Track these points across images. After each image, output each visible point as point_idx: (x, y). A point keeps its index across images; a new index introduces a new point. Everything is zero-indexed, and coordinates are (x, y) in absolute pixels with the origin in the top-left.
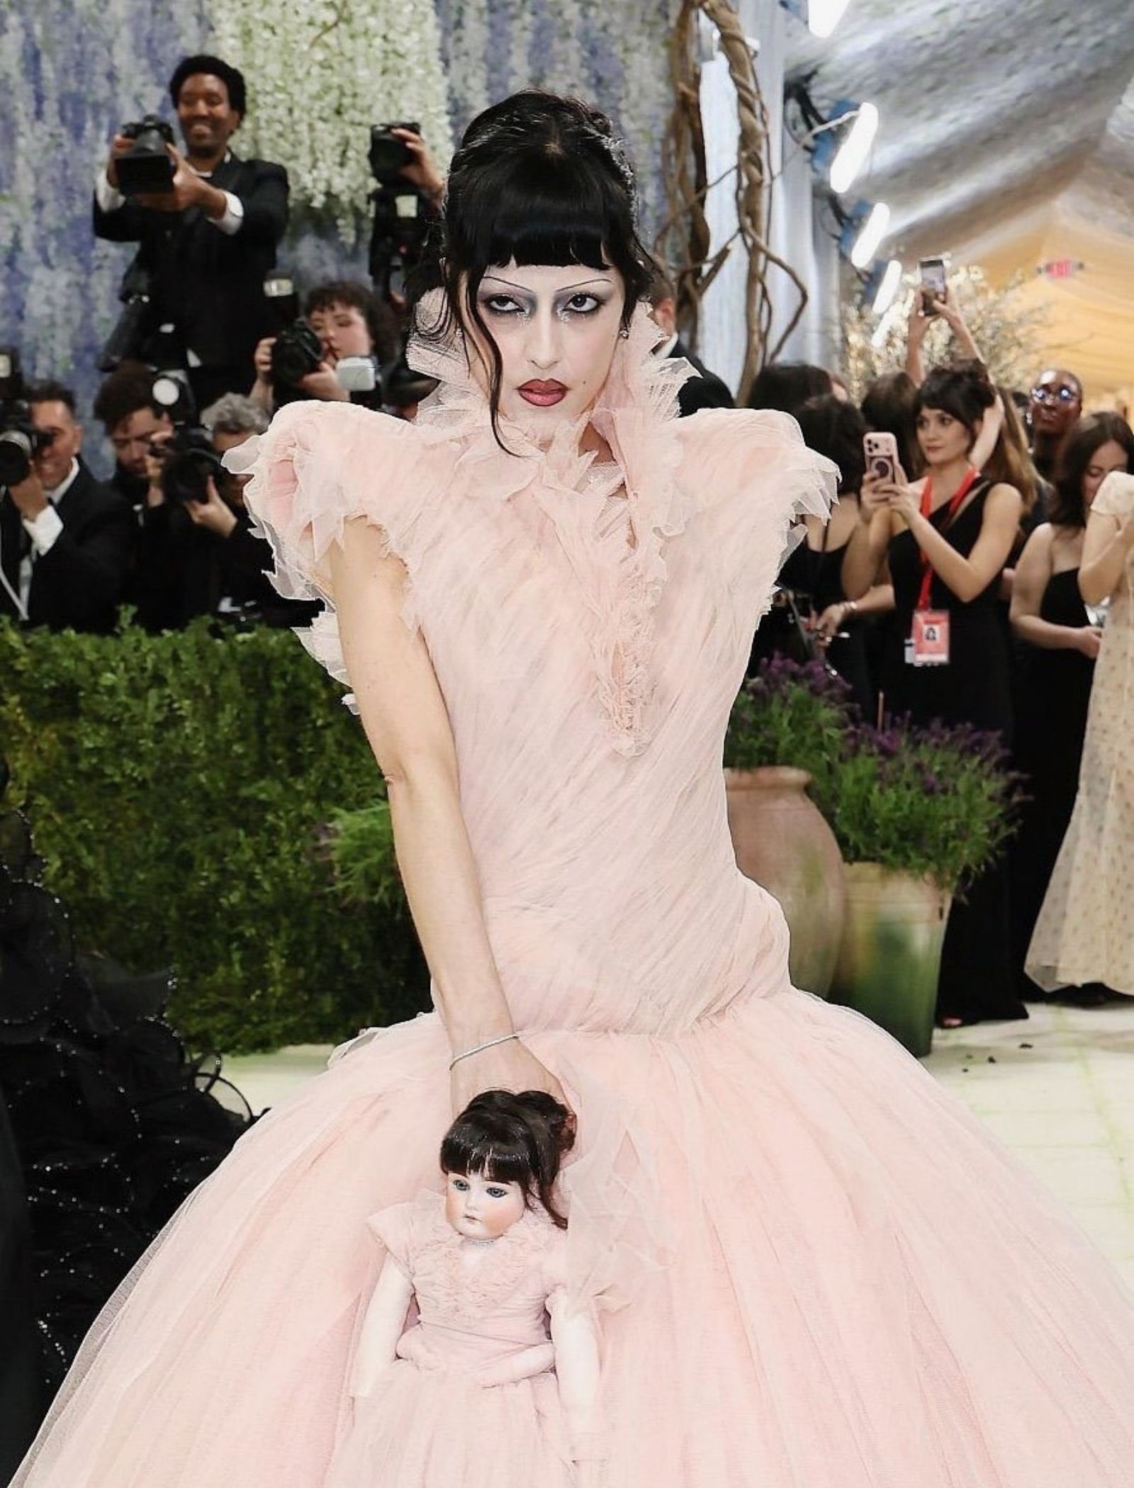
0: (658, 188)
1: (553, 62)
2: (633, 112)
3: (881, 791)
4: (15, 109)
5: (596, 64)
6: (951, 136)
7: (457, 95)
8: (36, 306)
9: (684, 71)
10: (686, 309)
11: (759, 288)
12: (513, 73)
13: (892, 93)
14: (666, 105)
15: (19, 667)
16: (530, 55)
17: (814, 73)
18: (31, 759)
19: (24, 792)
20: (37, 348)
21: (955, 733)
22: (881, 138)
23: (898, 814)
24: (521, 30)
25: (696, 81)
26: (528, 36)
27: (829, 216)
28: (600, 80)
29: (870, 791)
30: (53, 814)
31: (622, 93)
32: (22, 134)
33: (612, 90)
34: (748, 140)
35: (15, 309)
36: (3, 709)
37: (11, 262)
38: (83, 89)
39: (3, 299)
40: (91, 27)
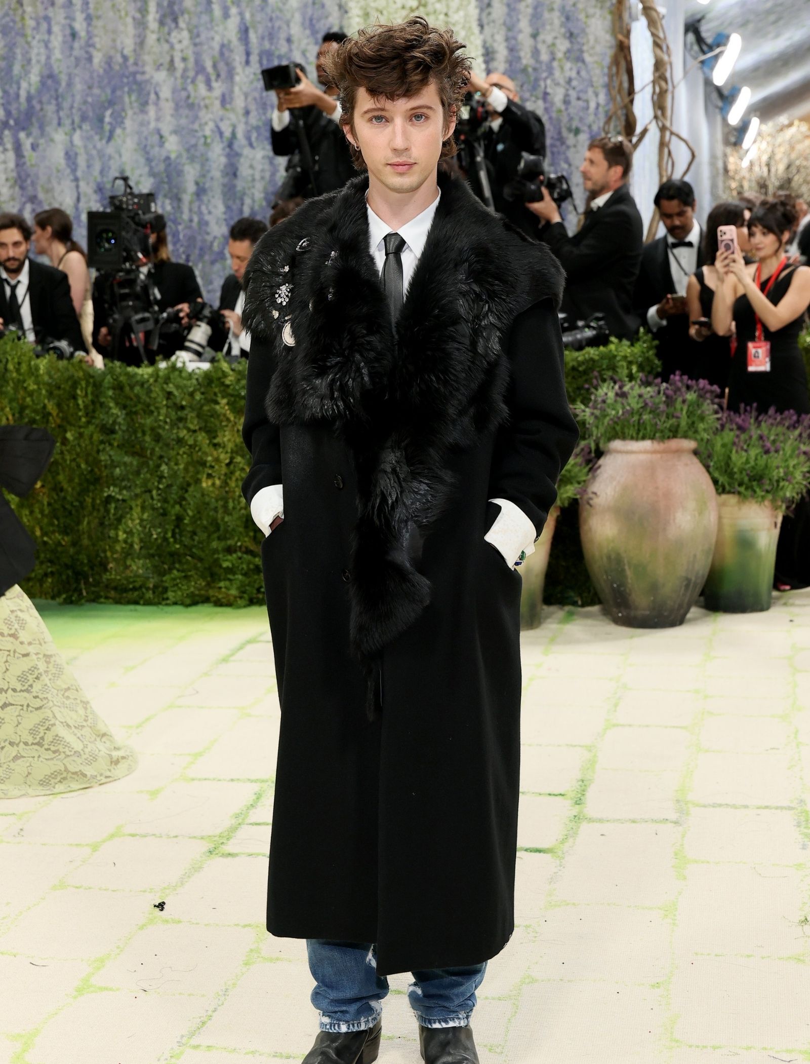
0: (606, 95)
1: (543, 25)
2: (591, 52)
3: (737, 452)
4: (234, 60)
5: (570, 25)
7: (488, 45)
8: (244, 171)
9: (621, 28)
11: (666, 151)
12: (520, 31)
13: (751, 27)
14: (611, 47)
15: (227, 382)
16: (531, 21)
17: (703, 17)
18: (233, 436)
19: (229, 455)
20: (244, 194)
21: (783, 416)
22: (744, 50)
23: (749, 466)
24: (525, 9)
25: (628, 34)
26: (530, 11)
27: (715, 95)
28: (571, 34)
29: (731, 452)
31: (584, 40)
32: (238, 74)
33: (579, 40)
34: (659, 66)
35: (232, 172)
36: (217, 407)
37: (230, 145)
38: (273, 48)
39: (225, 166)
40: (278, 13)
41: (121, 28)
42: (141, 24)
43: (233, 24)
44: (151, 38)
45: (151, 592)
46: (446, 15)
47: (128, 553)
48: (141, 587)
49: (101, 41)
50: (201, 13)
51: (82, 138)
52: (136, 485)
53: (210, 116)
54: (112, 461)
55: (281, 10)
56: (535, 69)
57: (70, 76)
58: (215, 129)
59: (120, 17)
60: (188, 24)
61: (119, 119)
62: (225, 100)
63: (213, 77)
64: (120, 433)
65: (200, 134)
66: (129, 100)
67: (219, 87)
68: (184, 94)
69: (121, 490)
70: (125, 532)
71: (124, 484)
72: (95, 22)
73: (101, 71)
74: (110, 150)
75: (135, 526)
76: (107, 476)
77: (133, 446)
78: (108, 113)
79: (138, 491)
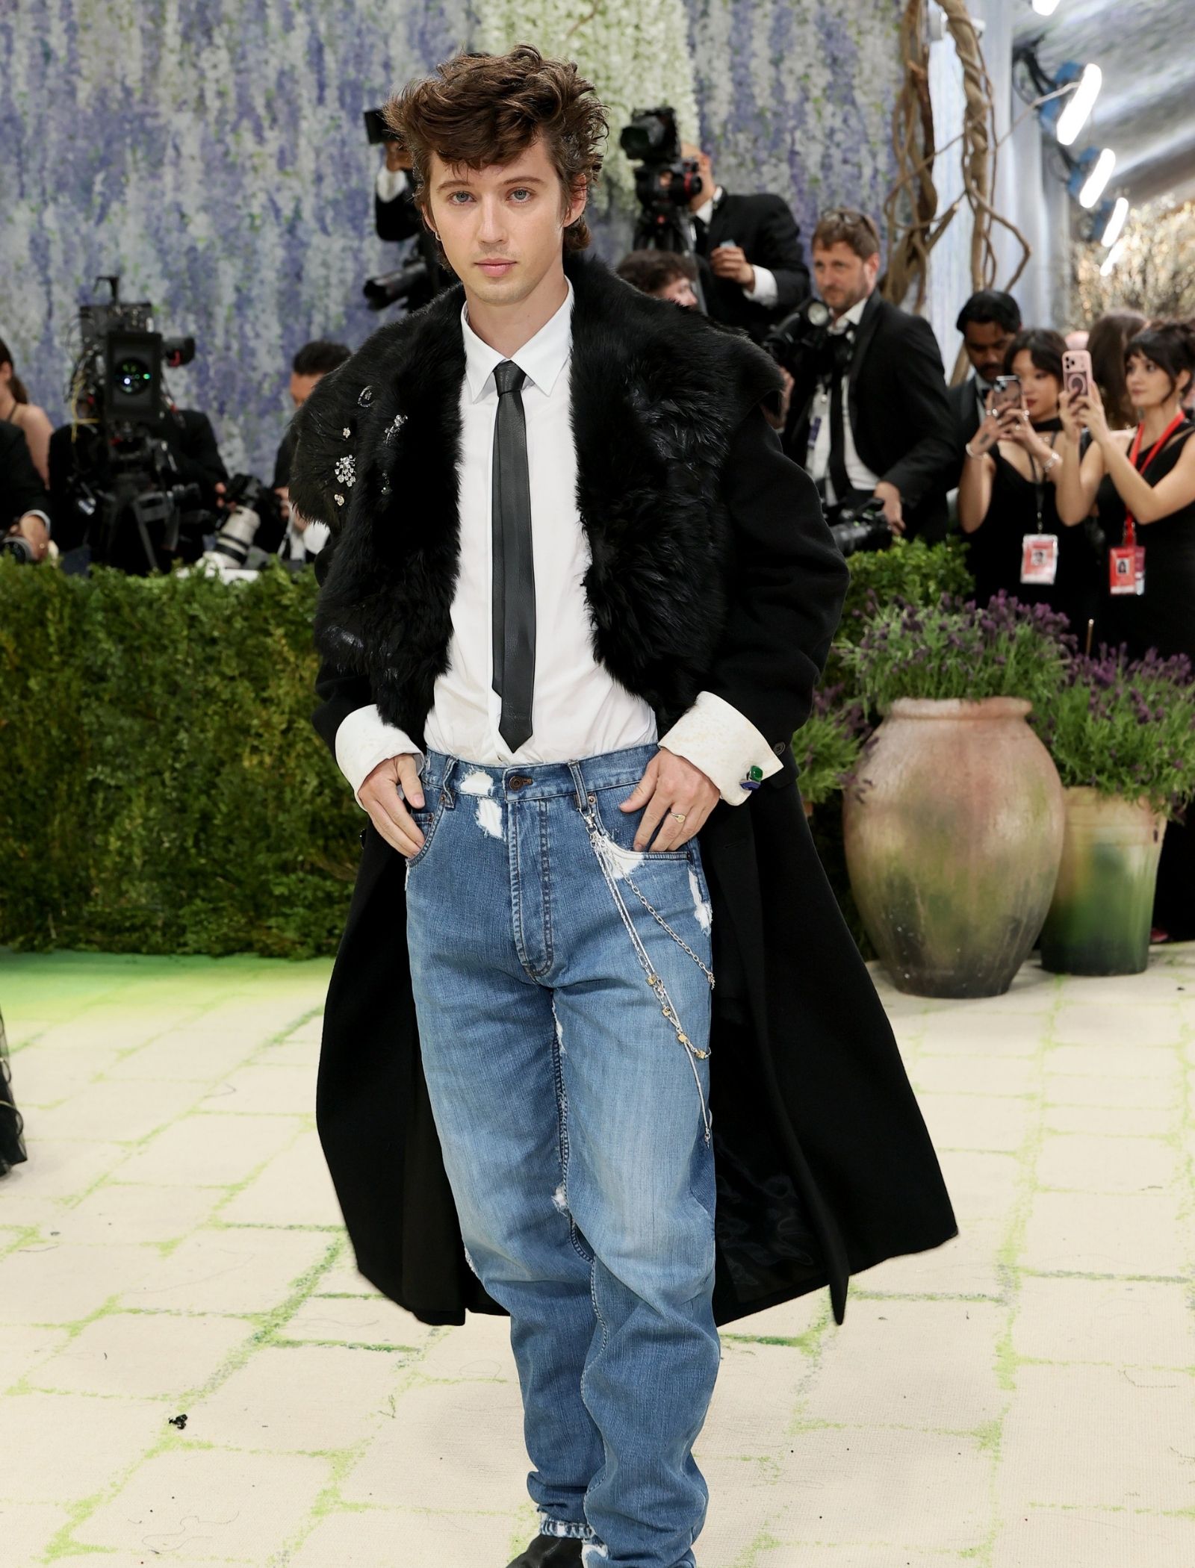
0: (889, 156)
1: (791, 45)
2: (866, 88)
3: (1094, 719)
4: (300, 95)
5: (832, 45)
6: (1174, 87)
7: (702, 76)
8: (313, 270)
9: (914, 50)
10: (914, 263)
11: (983, 245)
12: (754, 55)
13: (1117, 53)
14: (897, 81)
15: (285, 601)
16: (770, 39)
17: (1041, 38)
18: (293, 686)
19: (286, 717)
20: (313, 306)
21: (1169, 664)
22: (1106, 91)
23: (1114, 741)
24: (762, 19)
25: (924, 61)
26: (769, 22)
27: (1058, 161)
28: (835, 60)
29: (1085, 720)
30: (313, 737)
31: (855, 70)
32: (305, 118)
33: (847, 69)
34: (973, 111)
35: (295, 272)
36: (269, 641)
37: (291, 230)
38: (362, 77)
39: (283, 263)
40: (370, 22)
41: (123, 44)
42: (153, 38)
43: (299, 39)
44: (170, 61)
45: (159, 933)
46: (637, 27)
47: (124, 872)
48: (143, 926)
49: (90, 65)
50: (249, 21)
51: (58, 216)
52: (138, 763)
53: (260, 183)
54: (101, 725)
55: (375, 19)
56: (776, 114)
57: (41, 120)
58: (268, 204)
59: (122, 28)
60: (228, 39)
61: (116, 189)
62: (284, 159)
63: (266, 123)
64: (114, 679)
65: (244, 212)
66: (132, 158)
67: (274, 139)
68: (219, 149)
69: (114, 770)
70: (120, 838)
71: (118, 761)
72: (81, 35)
73: (90, 111)
74: (101, 235)
75: (136, 828)
76: (92, 749)
77: (134, 702)
78: (99, 178)
79: (141, 772)
